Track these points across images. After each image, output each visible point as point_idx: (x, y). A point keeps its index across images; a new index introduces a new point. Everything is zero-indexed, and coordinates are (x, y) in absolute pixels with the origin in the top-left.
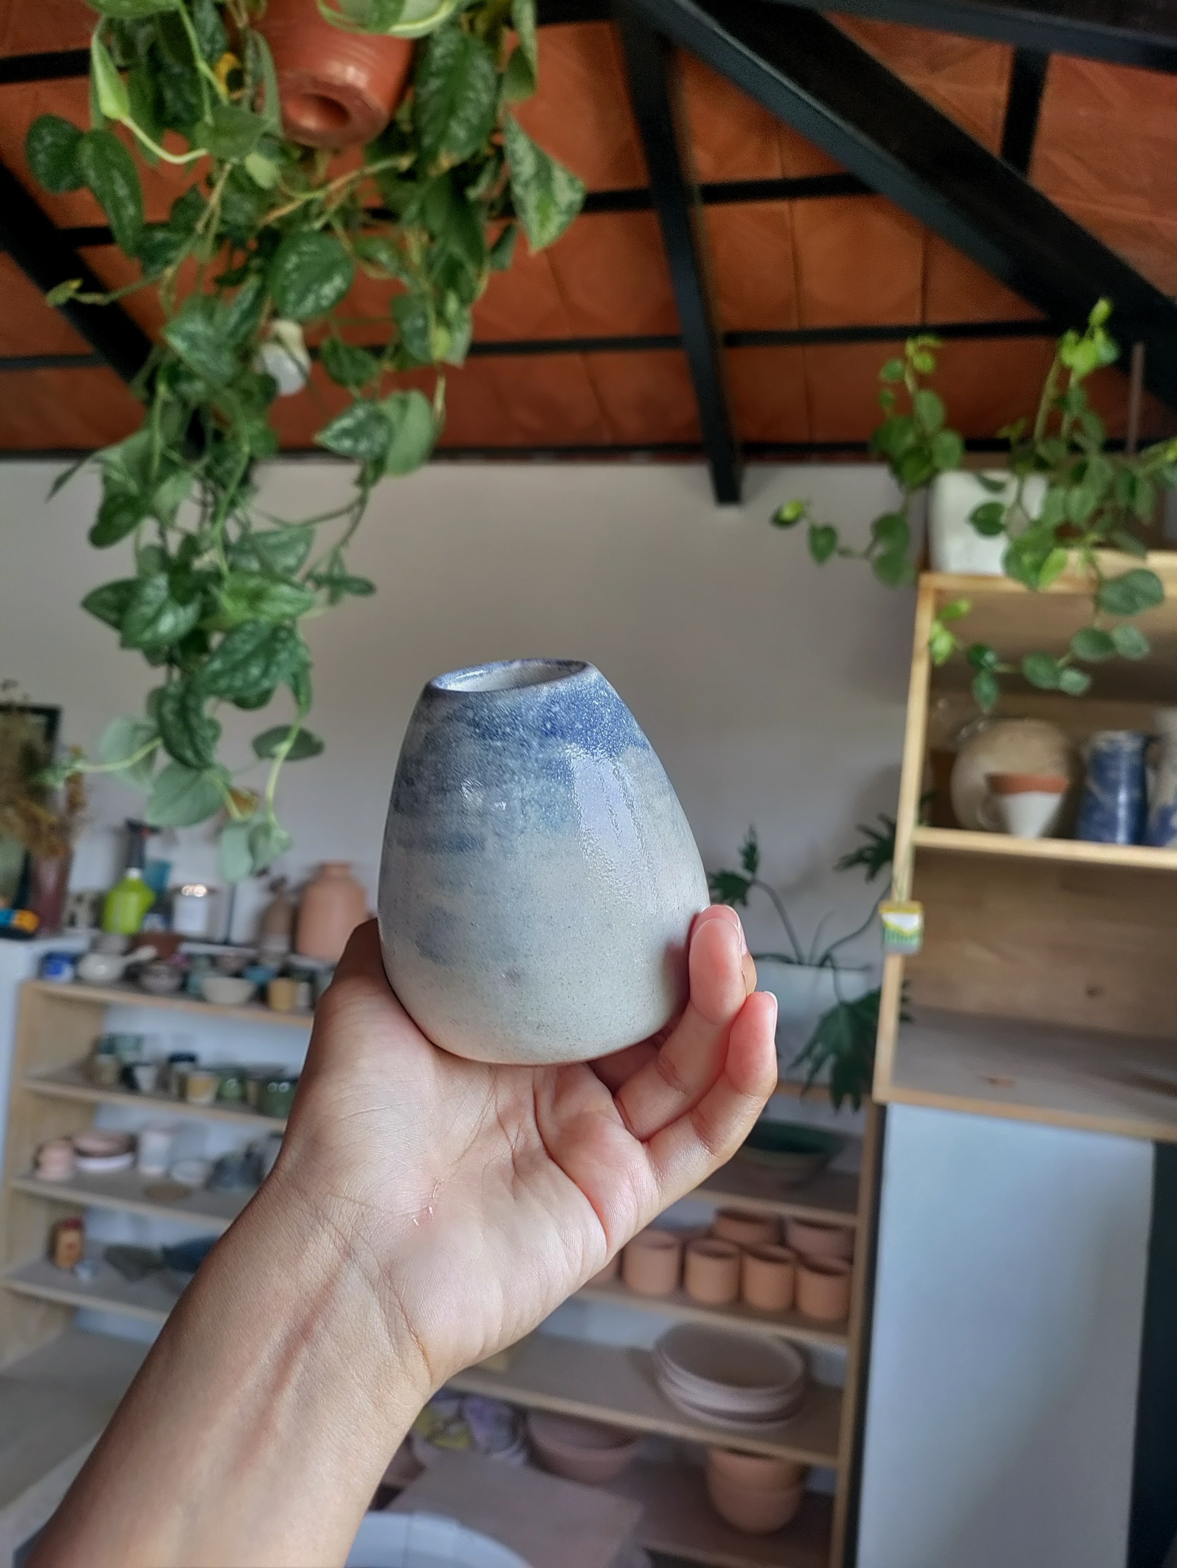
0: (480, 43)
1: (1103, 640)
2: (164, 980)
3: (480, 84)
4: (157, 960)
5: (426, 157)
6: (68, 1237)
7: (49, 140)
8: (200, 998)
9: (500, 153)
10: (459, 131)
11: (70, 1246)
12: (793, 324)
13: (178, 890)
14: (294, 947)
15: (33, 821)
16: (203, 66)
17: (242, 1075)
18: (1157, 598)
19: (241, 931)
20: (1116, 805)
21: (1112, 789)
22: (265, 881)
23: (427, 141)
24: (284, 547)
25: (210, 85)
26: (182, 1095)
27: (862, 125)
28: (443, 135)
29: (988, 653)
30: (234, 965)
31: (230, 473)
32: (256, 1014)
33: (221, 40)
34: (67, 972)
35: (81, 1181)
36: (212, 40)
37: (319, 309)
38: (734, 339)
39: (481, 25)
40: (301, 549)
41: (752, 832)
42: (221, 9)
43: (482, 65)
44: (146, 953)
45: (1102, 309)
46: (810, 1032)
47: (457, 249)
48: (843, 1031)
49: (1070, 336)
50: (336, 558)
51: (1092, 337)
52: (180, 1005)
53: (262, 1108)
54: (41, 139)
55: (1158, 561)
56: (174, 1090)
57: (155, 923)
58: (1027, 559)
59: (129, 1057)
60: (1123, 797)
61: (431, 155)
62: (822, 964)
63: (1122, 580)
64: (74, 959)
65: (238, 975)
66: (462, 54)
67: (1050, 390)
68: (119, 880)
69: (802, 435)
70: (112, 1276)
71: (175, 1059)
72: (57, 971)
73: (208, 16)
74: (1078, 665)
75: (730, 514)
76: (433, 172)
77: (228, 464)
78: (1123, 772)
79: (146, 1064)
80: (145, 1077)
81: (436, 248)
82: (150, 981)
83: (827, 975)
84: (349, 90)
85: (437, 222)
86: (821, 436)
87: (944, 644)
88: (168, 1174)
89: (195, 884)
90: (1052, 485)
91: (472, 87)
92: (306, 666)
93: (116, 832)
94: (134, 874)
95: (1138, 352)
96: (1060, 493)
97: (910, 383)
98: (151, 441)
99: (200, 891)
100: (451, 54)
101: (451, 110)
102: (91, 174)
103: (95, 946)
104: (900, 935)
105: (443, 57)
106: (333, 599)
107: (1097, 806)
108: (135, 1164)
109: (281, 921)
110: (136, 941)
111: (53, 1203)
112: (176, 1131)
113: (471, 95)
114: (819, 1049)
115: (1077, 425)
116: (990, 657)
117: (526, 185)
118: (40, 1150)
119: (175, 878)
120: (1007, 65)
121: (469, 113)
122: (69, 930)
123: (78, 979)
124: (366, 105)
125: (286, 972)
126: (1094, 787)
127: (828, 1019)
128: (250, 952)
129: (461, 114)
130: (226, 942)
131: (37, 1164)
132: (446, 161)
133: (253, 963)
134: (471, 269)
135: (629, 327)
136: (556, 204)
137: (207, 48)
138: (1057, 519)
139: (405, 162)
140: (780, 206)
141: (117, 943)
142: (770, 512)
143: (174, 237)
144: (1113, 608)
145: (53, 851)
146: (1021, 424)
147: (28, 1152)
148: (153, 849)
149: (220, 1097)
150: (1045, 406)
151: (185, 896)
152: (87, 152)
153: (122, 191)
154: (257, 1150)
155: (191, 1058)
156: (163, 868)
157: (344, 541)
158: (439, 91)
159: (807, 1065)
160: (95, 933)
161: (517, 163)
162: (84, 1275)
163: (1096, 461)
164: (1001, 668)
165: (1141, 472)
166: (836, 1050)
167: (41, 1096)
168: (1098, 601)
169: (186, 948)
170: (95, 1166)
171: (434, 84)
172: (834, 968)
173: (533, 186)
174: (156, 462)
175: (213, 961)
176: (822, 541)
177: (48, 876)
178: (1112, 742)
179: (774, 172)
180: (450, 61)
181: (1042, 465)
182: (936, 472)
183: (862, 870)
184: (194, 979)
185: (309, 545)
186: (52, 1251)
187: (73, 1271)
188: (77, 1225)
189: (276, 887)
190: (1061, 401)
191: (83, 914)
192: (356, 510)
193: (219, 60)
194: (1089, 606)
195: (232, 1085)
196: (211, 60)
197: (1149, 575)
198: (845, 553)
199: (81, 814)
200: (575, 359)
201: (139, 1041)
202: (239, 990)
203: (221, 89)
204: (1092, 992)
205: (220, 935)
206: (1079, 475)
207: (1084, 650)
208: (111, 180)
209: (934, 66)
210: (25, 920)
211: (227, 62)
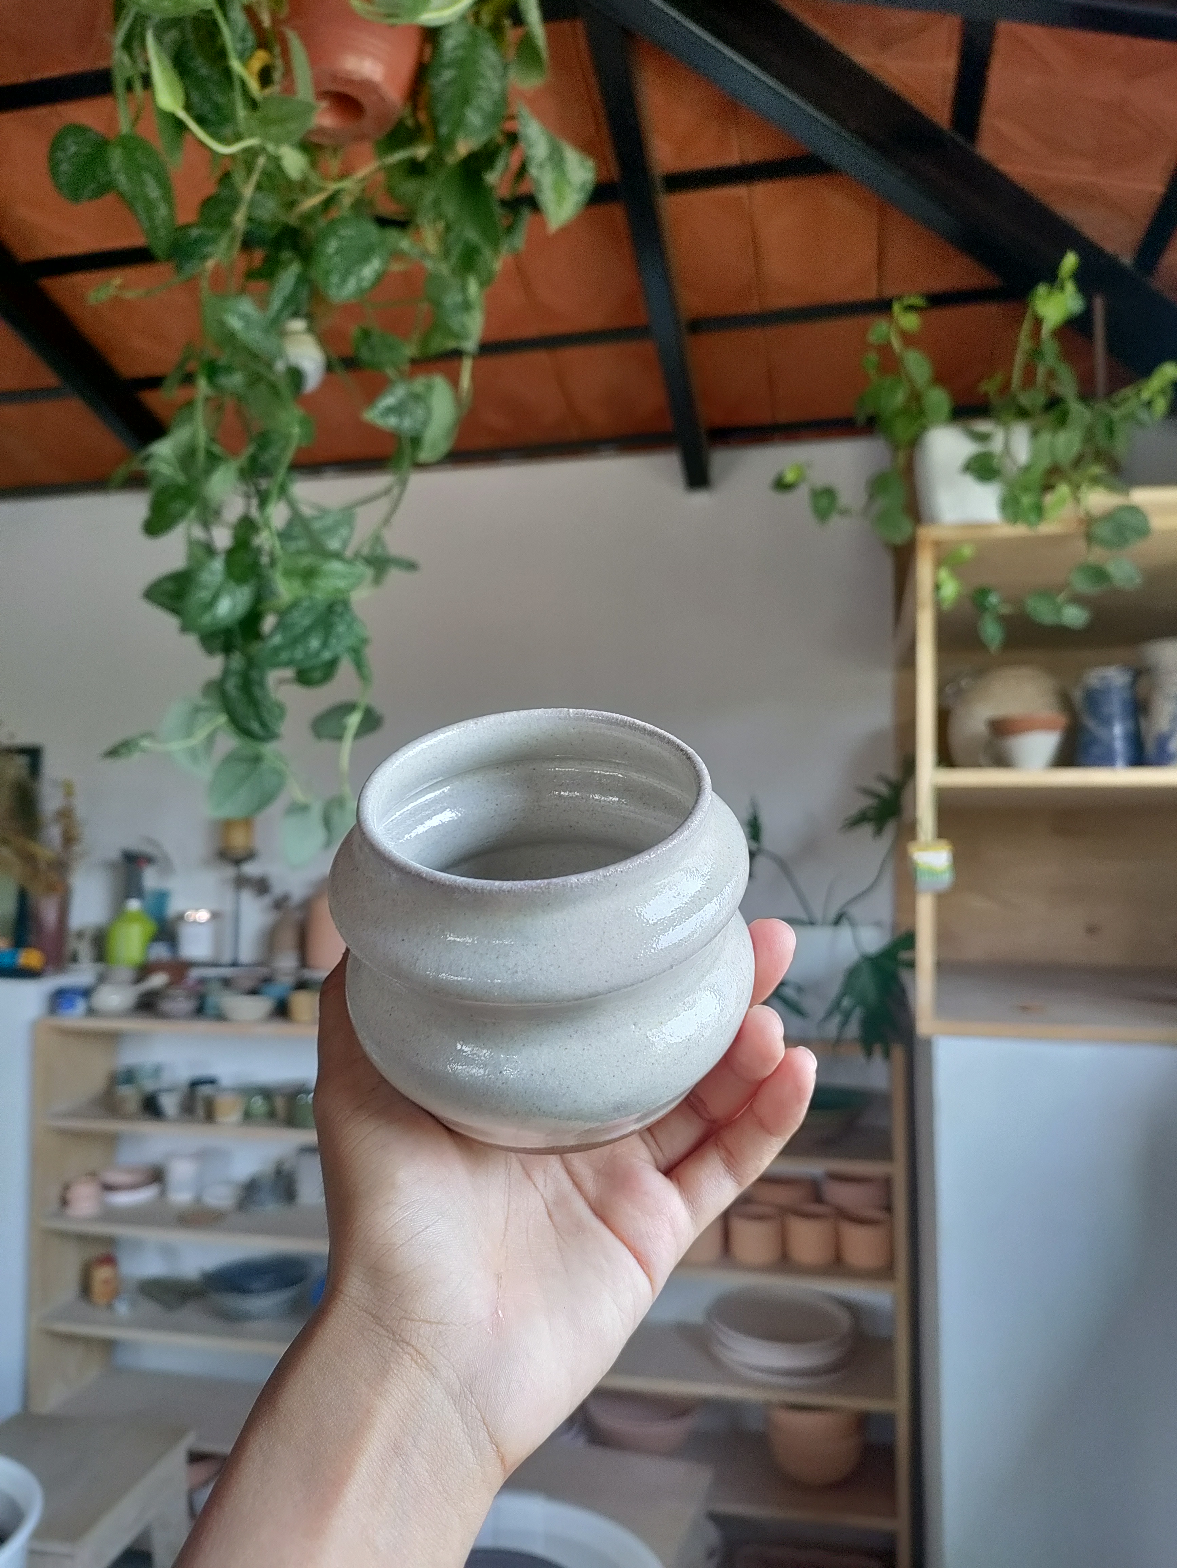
0: (488, 35)
1: (1099, 574)
2: (181, 1004)
3: (490, 74)
4: (170, 985)
5: (443, 145)
6: (102, 1274)
7: (73, 149)
8: (221, 1017)
9: (513, 138)
10: (474, 118)
11: (106, 1282)
12: (754, 307)
13: (181, 917)
14: (304, 961)
15: (29, 859)
16: (236, 65)
17: (267, 1093)
18: (1143, 531)
19: (247, 952)
20: (1112, 739)
21: (1107, 722)
22: (267, 900)
23: (444, 130)
24: (330, 531)
25: (243, 84)
26: (210, 1116)
27: (820, 105)
28: (459, 123)
29: (992, 594)
30: (248, 984)
31: (277, 460)
32: (279, 1028)
33: (251, 38)
34: (81, 1006)
35: (111, 1215)
36: (243, 39)
37: (361, 291)
38: (697, 326)
39: (486, 18)
40: (344, 532)
41: (754, 806)
42: (249, 11)
43: (490, 55)
44: (158, 980)
45: (1070, 261)
46: (834, 990)
47: (472, 234)
48: (867, 983)
49: (1042, 289)
50: (377, 539)
51: (1062, 288)
52: (201, 1026)
53: (292, 1121)
54: (64, 149)
55: (1141, 496)
56: (200, 1111)
57: (160, 952)
58: (1027, 500)
59: (149, 1086)
60: (1118, 730)
61: (448, 144)
62: (837, 921)
63: (1110, 516)
64: (86, 993)
65: (254, 992)
66: (471, 46)
67: (1024, 342)
68: (118, 911)
69: (764, 417)
70: (149, 1308)
71: (195, 1084)
72: (72, 1005)
73: (239, 16)
74: (1078, 599)
75: (700, 499)
76: (451, 160)
77: (273, 451)
78: (1115, 706)
79: (170, 1090)
80: (169, 1103)
81: (452, 237)
82: (167, 1006)
83: (845, 933)
84: (367, 85)
85: (450, 210)
86: (784, 416)
87: (950, 589)
88: (198, 1199)
89: (197, 910)
90: (1035, 433)
91: (483, 76)
92: (365, 641)
93: (112, 866)
94: (134, 905)
95: (1099, 303)
96: (1046, 437)
97: (896, 344)
98: (194, 435)
99: (203, 916)
100: (463, 46)
101: (465, 99)
102: (122, 179)
103: (102, 979)
104: (932, 872)
105: (455, 49)
106: (377, 580)
107: (1095, 740)
108: (163, 1193)
109: (289, 937)
110: (144, 971)
111: (83, 1239)
112: (202, 1156)
113: (483, 83)
114: (846, 1002)
115: (1051, 375)
116: (993, 599)
117: (541, 166)
118: (67, 1187)
119: (174, 906)
120: (956, 39)
121: (484, 101)
122: (74, 966)
123: (91, 1012)
124: (382, 99)
125: (302, 985)
126: (1090, 723)
127: (852, 973)
128: (263, 971)
129: (474, 102)
130: (235, 964)
131: (64, 1202)
132: (463, 147)
133: (267, 980)
134: (487, 252)
135: (595, 321)
136: (569, 184)
137: (239, 46)
138: (1045, 462)
139: (421, 152)
140: (739, 191)
141: (125, 973)
142: (770, 477)
143: (211, 232)
144: (1106, 543)
145: (51, 888)
146: (999, 378)
147: (54, 1192)
148: (151, 879)
149: (248, 1116)
150: (1020, 359)
151: (188, 922)
152: (116, 158)
153: (154, 192)
154: (287, 1167)
155: (212, 1081)
156: (162, 897)
157: (387, 521)
158: (452, 82)
159: (836, 1020)
160: (99, 967)
161: (530, 146)
162: (122, 1309)
163: (1075, 407)
164: (1005, 610)
165: (1116, 414)
166: (861, 1001)
167: (64, 1133)
168: (1090, 538)
169: (195, 974)
170: (123, 1199)
171: (448, 75)
172: (853, 924)
173: (548, 167)
174: (201, 456)
175: (226, 983)
176: (824, 502)
177: (49, 913)
178: (1104, 678)
179: (732, 158)
180: (460, 53)
181: (1023, 414)
182: (923, 429)
183: (867, 829)
184: (211, 1001)
185: (352, 528)
186: (86, 1289)
187: (110, 1306)
188: (109, 1260)
189: (280, 904)
190: (1036, 353)
191: (85, 950)
192: (396, 491)
193: (250, 57)
194: (1081, 544)
195: (258, 1104)
196: (244, 59)
197: (1134, 510)
198: (844, 512)
199: (77, 848)
200: (541, 357)
201: (157, 1071)
202: (260, 1006)
203: (254, 85)
204: (1092, 930)
205: (227, 957)
206: (1062, 421)
207: (1082, 585)
208: (142, 184)
209: (885, 43)
210: (30, 958)
211: (260, 59)
